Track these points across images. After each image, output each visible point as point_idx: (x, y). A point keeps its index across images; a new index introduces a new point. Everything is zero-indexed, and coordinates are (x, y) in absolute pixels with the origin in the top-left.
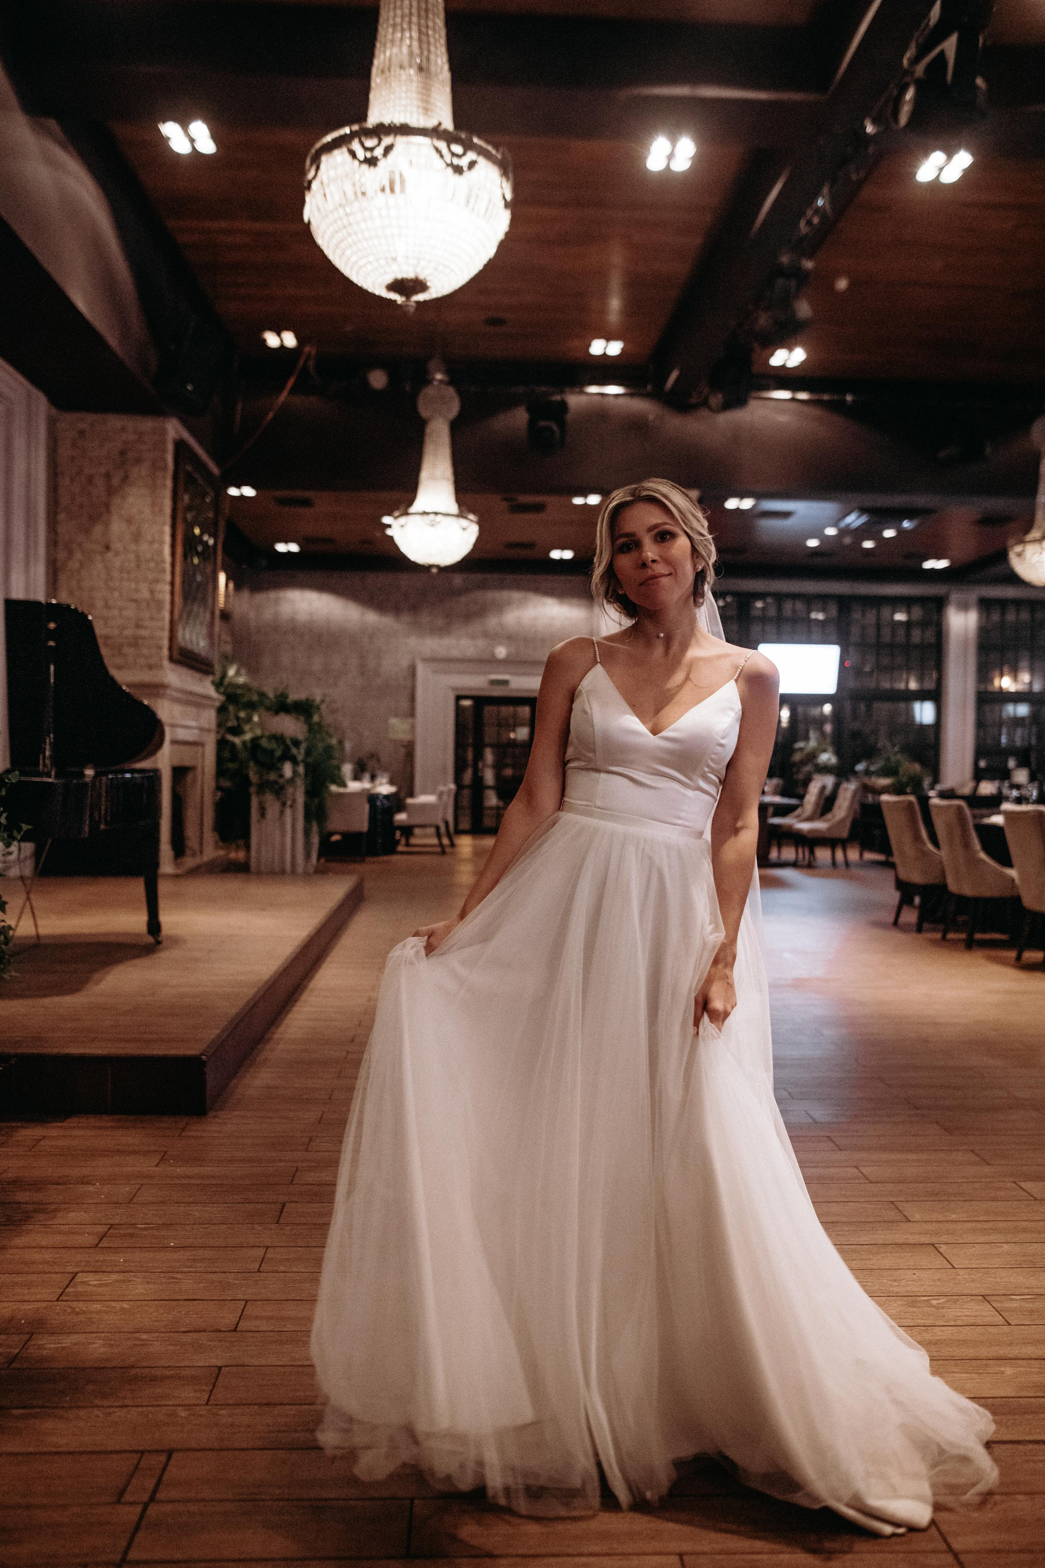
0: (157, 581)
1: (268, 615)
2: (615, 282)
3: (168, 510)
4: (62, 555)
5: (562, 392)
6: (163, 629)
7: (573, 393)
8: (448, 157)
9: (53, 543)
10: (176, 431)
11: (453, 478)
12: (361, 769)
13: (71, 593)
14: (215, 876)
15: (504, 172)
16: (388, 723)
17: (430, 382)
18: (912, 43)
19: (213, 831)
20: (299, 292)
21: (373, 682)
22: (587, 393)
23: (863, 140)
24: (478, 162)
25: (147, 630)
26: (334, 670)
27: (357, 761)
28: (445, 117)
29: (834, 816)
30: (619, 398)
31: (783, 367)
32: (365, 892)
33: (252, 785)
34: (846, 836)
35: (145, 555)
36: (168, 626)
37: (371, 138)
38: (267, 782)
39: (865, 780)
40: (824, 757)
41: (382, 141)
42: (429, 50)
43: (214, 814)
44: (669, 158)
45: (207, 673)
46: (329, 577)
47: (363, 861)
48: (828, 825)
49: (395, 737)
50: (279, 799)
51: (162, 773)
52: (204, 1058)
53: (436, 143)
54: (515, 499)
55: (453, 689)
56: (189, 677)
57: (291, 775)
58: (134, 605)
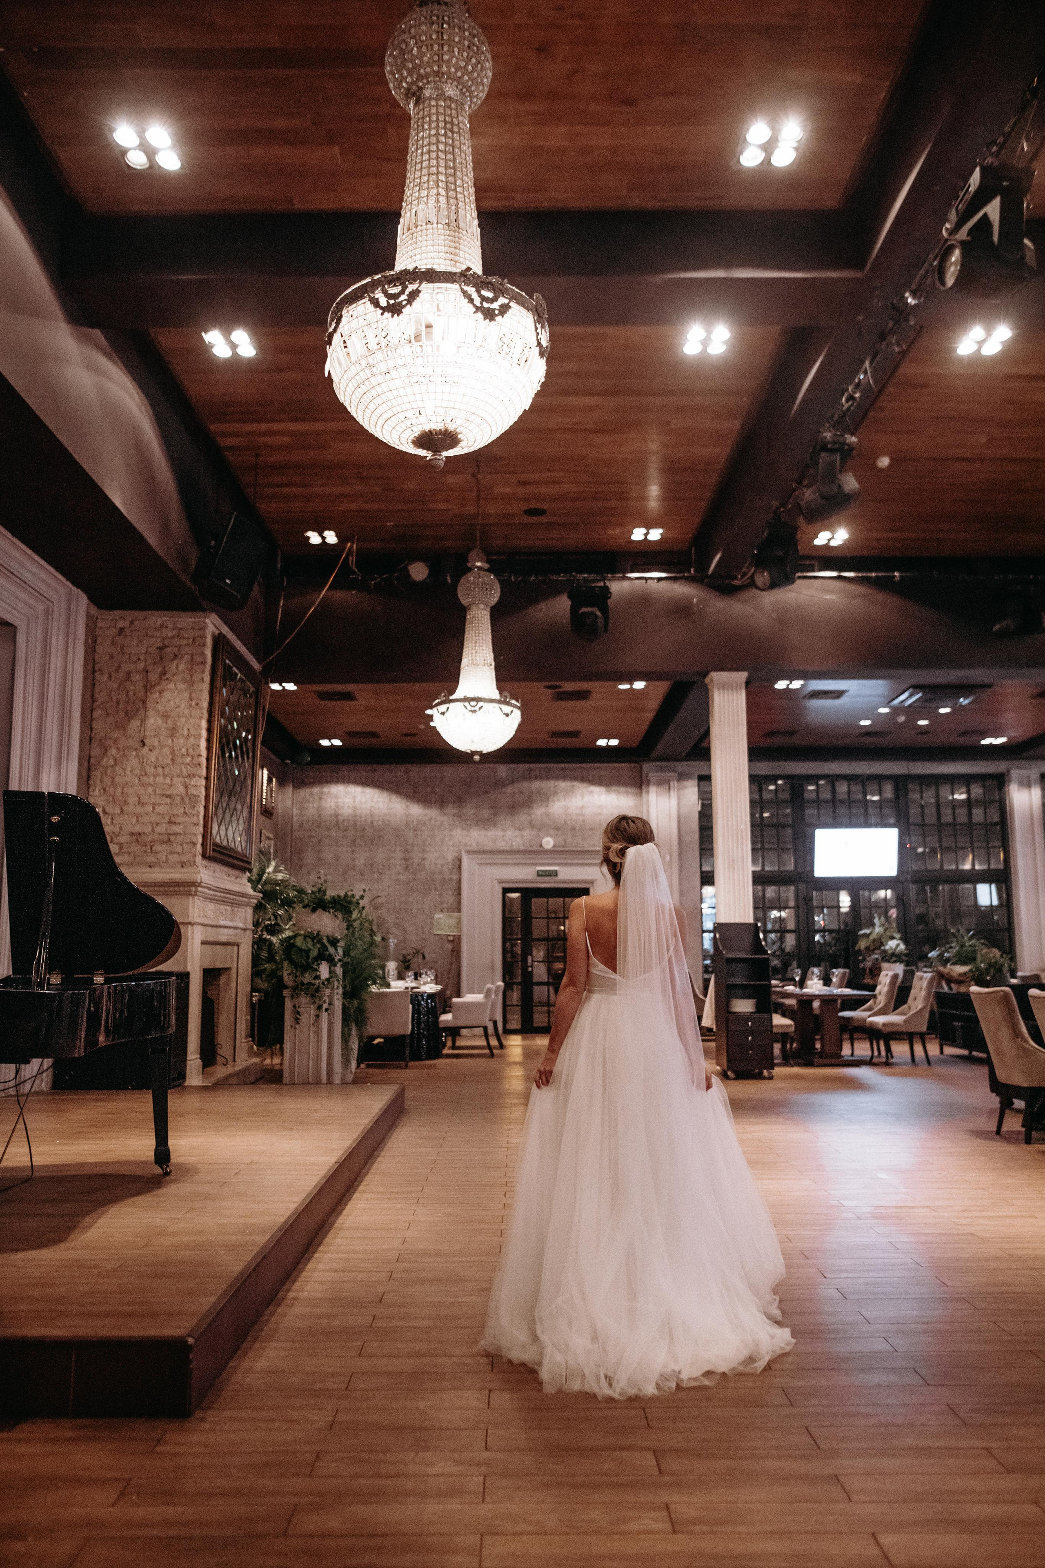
0: (190, 776)
1: (311, 810)
2: (653, 471)
3: (205, 704)
4: (96, 752)
5: (604, 579)
6: (197, 824)
7: (614, 579)
8: (477, 301)
9: (88, 738)
10: (215, 626)
11: (493, 664)
12: (405, 967)
13: (105, 790)
14: (246, 1087)
15: (539, 318)
16: (433, 918)
17: (470, 570)
18: (953, 216)
19: (246, 1037)
20: (341, 489)
21: (418, 877)
22: (630, 579)
23: (901, 312)
24: (510, 307)
25: (181, 827)
26: (378, 864)
27: (401, 958)
28: (474, 260)
29: (910, 1008)
30: (662, 583)
31: (827, 547)
32: (407, 1103)
33: (286, 987)
34: (924, 1029)
35: (180, 749)
36: (201, 821)
37: (395, 285)
38: (302, 984)
39: (941, 968)
40: (892, 944)
41: (406, 287)
42: (457, 205)
43: (249, 1017)
44: (705, 343)
45: (243, 870)
46: (373, 771)
47: (406, 1067)
48: (903, 1018)
49: (439, 932)
50: (314, 1002)
51: (191, 976)
52: (190, 1340)
53: (465, 288)
54: (560, 687)
55: (500, 882)
56: (224, 874)
57: (327, 976)
58: (168, 800)
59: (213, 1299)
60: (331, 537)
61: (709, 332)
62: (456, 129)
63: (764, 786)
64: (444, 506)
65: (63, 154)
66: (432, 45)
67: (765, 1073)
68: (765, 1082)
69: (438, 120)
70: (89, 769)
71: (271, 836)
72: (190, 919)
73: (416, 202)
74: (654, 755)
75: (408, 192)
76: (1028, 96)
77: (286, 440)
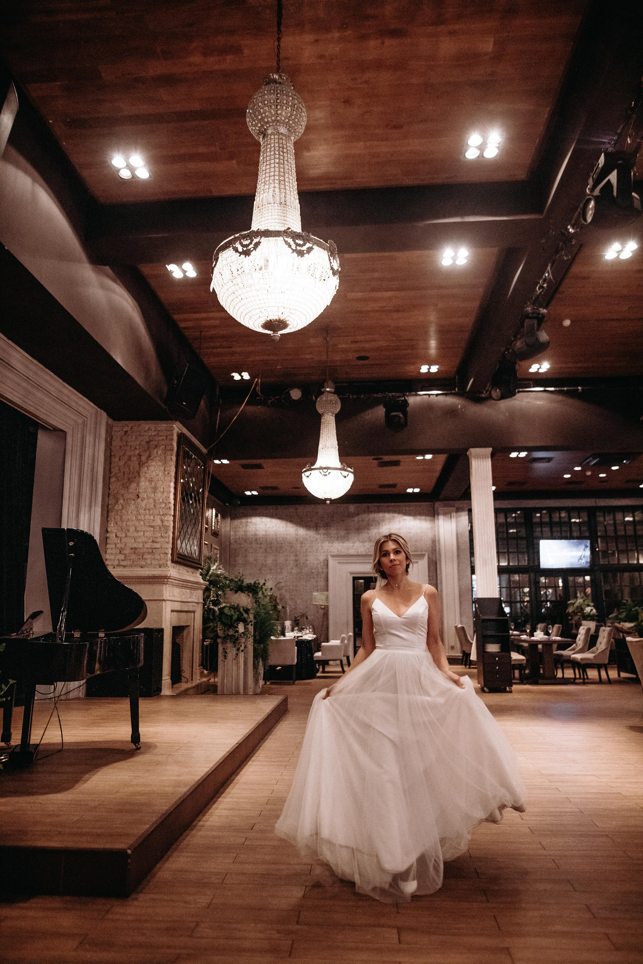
0: (164, 515)
1: (241, 533)
2: (432, 333)
3: (173, 474)
4: (112, 501)
5: (404, 395)
6: (168, 543)
7: (410, 395)
8: (294, 246)
9: (107, 494)
10: (179, 429)
11: (337, 447)
12: (297, 624)
13: (116, 523)
14: (198, 696)
15: (332, 254)
16: (312, 595)
17: (323, 393)
18: (591, 181)
19: (199, 666)
20: (250, 349)
21: (303, 571)
22: (420, 395)
23: (568, 237)
24: (313, 249)
25: (159, 544)
26: (280, 563)
27: (294, 619)
28: (295, 223)
29: (597, 649)
30: (439, 397)
31: (537, 373)
32: (289, 706)
33: (219, 637)
34: (607, 662)
35: (159, 500)
36: (171, 541)
37: (247, 240)
38: (228, 635)
39: (616, 624)
40: (588, 609)
41: (253, 240)
42: (285, 193)
43: (201, 655)
44: (454, 258)
45: (197, 568)
46: (277, 509)
47: (294, 684)
48: (593, 655)
49: (317, 603)
50: (235, 646)
51: (165, 631)
52: (129, 851)
53: (286, 239)
54: (382, 459)
55: (351, 573)
56: (185, 571)
57: (243, 631)
58: (152, 529)
59: (147, 826)
60: (246, 376)
61: (456, 252)
62: (285, 150)
63: (508, 515)
64: (310, 356)
65: (85, 173)
66: (271, 106)
67: (508, 689)
68: (507, 694)
69: (274, 146)
70: (108, 511)
71: (217, 547)
72: (165, 598)
73: (262, 192)
74: (441, 496)
75: (258, 187)
76: (629, 112)
77: (217, 322)
